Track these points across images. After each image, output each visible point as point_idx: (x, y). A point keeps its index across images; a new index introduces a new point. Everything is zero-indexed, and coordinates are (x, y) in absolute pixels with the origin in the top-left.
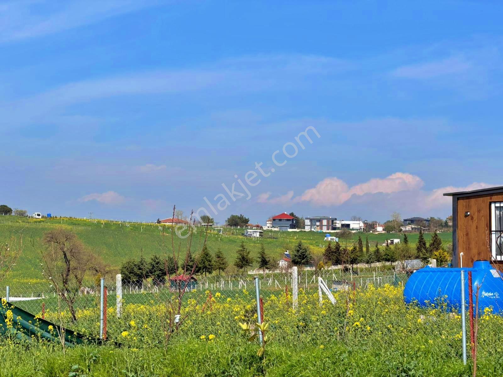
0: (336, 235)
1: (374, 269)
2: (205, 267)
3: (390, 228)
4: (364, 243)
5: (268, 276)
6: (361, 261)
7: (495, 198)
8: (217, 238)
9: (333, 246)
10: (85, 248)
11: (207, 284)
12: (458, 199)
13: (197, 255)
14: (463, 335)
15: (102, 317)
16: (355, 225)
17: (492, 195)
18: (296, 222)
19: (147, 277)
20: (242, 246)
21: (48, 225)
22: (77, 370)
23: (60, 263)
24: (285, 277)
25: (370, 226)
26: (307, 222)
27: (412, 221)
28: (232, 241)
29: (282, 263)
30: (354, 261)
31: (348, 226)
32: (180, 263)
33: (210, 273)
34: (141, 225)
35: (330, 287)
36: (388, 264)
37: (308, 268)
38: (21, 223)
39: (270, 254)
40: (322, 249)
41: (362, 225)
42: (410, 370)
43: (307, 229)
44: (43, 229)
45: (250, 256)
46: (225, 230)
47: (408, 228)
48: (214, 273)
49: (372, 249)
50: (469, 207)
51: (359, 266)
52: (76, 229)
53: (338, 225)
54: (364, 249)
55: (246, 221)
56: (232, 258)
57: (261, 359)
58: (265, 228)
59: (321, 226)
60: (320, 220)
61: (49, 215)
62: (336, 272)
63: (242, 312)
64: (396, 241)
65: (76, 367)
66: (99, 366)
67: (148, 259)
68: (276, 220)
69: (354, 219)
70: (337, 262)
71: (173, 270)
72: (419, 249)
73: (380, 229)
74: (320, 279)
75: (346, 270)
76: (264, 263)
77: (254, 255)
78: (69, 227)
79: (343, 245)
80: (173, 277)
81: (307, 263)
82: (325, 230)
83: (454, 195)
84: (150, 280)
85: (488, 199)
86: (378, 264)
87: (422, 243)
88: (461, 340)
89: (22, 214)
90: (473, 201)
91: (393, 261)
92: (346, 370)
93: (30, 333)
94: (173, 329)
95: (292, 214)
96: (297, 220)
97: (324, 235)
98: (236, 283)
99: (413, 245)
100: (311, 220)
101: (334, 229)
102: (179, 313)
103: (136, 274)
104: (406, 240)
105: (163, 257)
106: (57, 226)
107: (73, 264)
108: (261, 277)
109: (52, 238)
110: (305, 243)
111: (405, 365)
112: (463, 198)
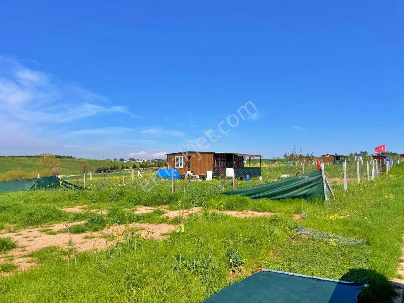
0: (142, 162)
1: (149, 169)
2: (115, 169)
3: (152, 161)
4: (147, 164)
5: (128, 170)
6: (147, 167)
7: (175, 155)
8: (118, 163)
9: (141, 164)
10: (88, 164)
11: (115, 172)
12: (168, 155)
13: (113, 166)
14: (172, 185)
15: (84, 183)
16: (146, 160)
17: (175, 154)
18: (134, 160)
19: (102, 171)
20: (123, 165)
21: (81, 160)
22: (76, 196)
23: (83, 168)
24: (131, 171)
25: (148, 161)
26: (136, 160)
27: (156, 160)
28: (120, 164)
29: (131, 168)
30: (146, 167)
31: (144, 160)
32: (109, 168)
33: (116, 170)
34: (101, 160)
35: (140, 173)
36: (152, 168)
37: (136, 169)
38: (74, 160)
39: (128, 166)
40: (139, 165)
41: (147, 160)
42: (160, 195)
43: (136, 161)
44: (79, 161)
45: (124, 166)
46: (119, 161)
47: (156, 161)
48: (117, 170)
49: (149, 165)
50: (170, 157)
51: (146, 168)
52: (86, 161)
53: (142, 160)
54: (147, 165)
55: (124, 160)
56: (120, 167)
57: (124, 193)
58: (127, 161)
59: (139, 161)
60: (139, 159)
61: (81, 158)
62: (142, 169)
63: (120, 181)
64: (154, 163)
65: (76, 195)
66: (82, 195)
67: (102, 167)
68: (130, 159)
69: (145, 159)
70: (142, 168)
71: (108, 169)
72: (158, 165)
73: (150, 161)
74: (138, 171)
75: (144, 169)
76: (127, 168)
77: (125, 166)
78: (85, 161)
79: (143, 164)
80: (108, 171)
81: (136, 168)
82: (140, 161)
83: (167, 154)
84: (103, 171)
85: (174, 155)
86: (150, 168)
87: (158, 163)
88: (172, 186)
89: (75, 158)
90: (171, 156)
91: (153, 167)
92: (145, 195)
93: (67, 187)
94: (102, 185)
95: (133, 158)
96: (134, 159)
97: (139, 162)
98: (121, 172)
99: (157, 164)
100: (137, 159)
101: (141, 161)
102: (104, 181)
103: (99, 170)
104: (155, 163)
105: (106, 167)
106: (82, 161)
107: (86, 168)
108: (126, 171)
109: (81, 163)
110: (136, 164)
111: (159, 194)
112: (169, 155)
